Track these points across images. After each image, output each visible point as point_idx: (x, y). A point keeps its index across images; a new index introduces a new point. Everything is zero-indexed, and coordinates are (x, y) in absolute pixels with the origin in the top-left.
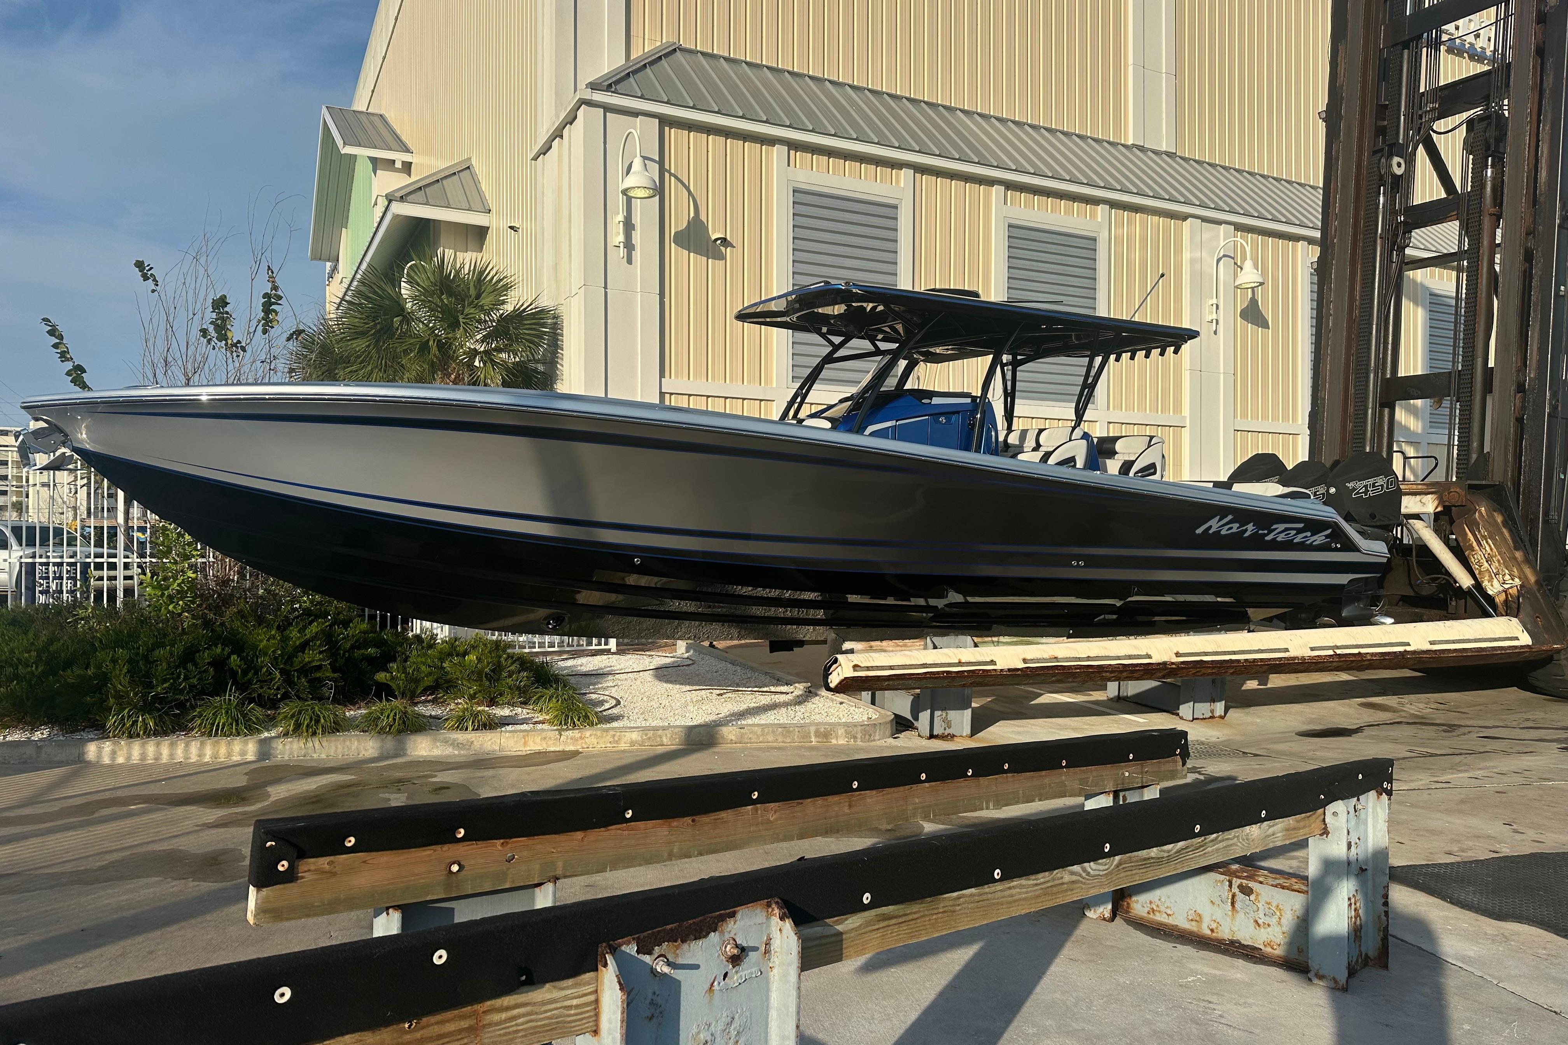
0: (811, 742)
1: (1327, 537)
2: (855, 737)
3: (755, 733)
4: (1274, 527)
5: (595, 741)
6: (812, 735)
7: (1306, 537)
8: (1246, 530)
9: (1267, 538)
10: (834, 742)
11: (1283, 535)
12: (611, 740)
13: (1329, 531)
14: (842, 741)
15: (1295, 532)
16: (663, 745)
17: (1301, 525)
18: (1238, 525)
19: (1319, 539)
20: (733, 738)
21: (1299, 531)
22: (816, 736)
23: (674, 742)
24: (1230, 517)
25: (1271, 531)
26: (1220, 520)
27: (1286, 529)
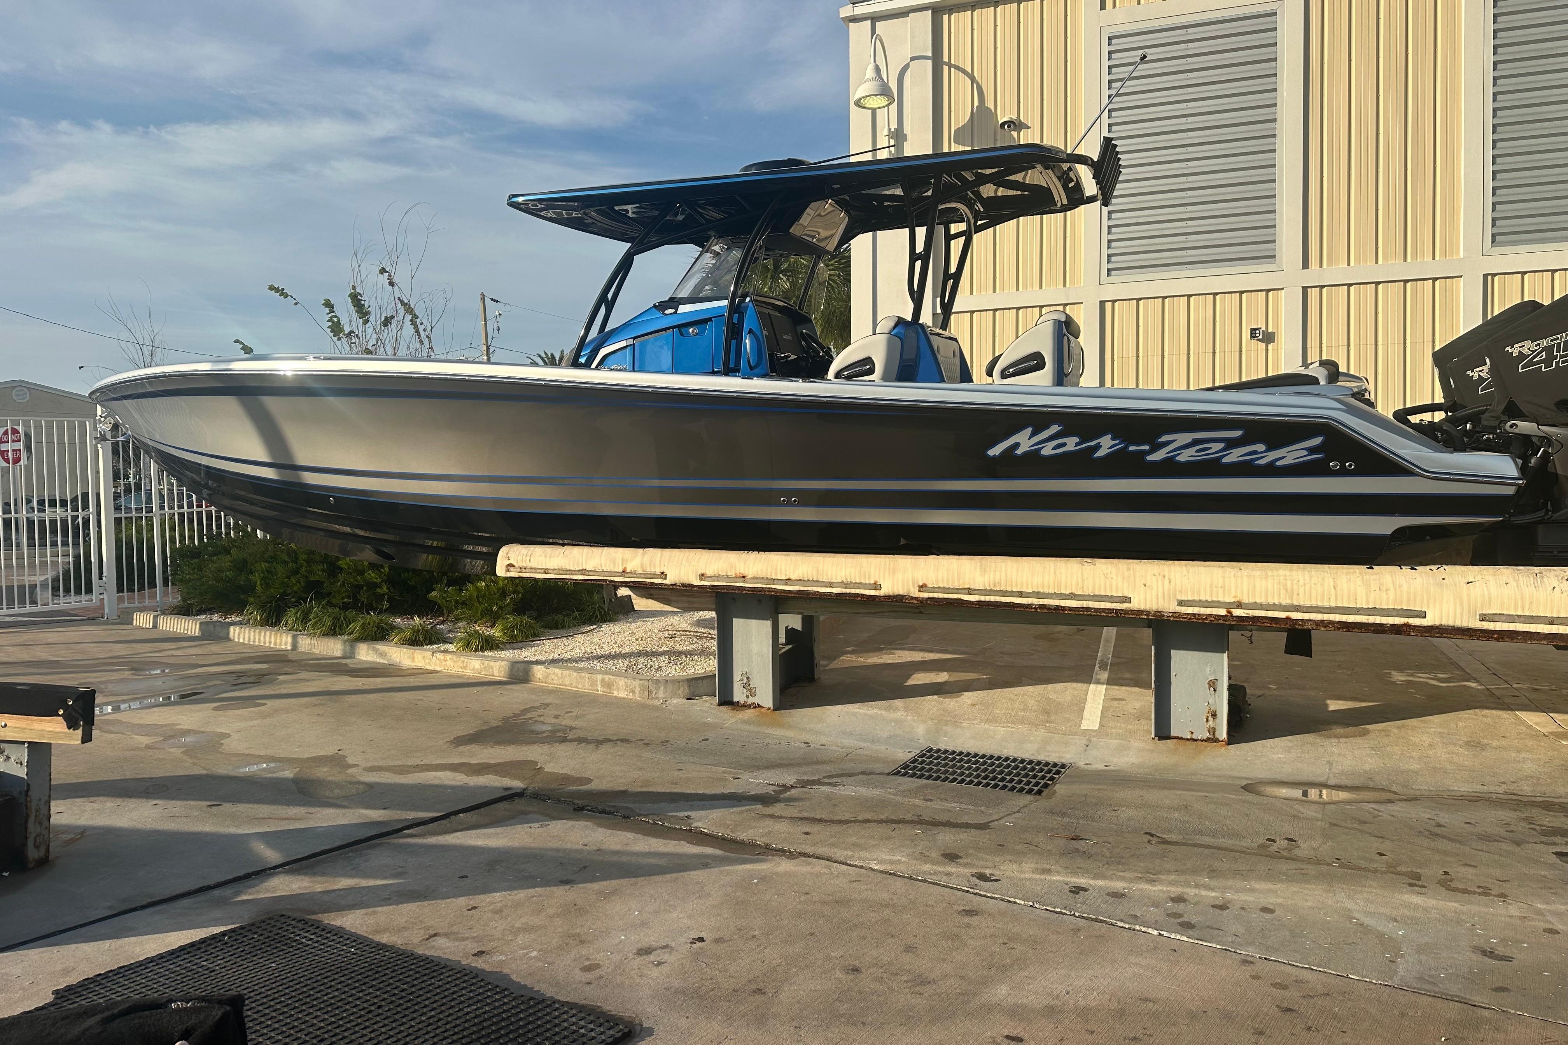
0: (598, 691)
1: (1312, 450)
2: (633, 692)
3: (557, 675)
4: (1165, 438)
5: (452, 665)
6: (599, 683)
7: (1255, 452)
8: (1098, 447)
9: (1150, 458)
10: (615, 693)
11: (1192, 451)
12: (462, 665)
13: (1317, 441)
14: (622, 695)
15: (1222, 445)
16: (493, 676)
17: (1237, 433)
18: (1077, 440)
19: (1291, 455)
20: (541, 677)
21: (1231, 444)
22: (602, 686)
23: (501, 675)
24: (1055, 429)
25: (1156, 448)
26: (1033, 435)
27: (1195, 442)
